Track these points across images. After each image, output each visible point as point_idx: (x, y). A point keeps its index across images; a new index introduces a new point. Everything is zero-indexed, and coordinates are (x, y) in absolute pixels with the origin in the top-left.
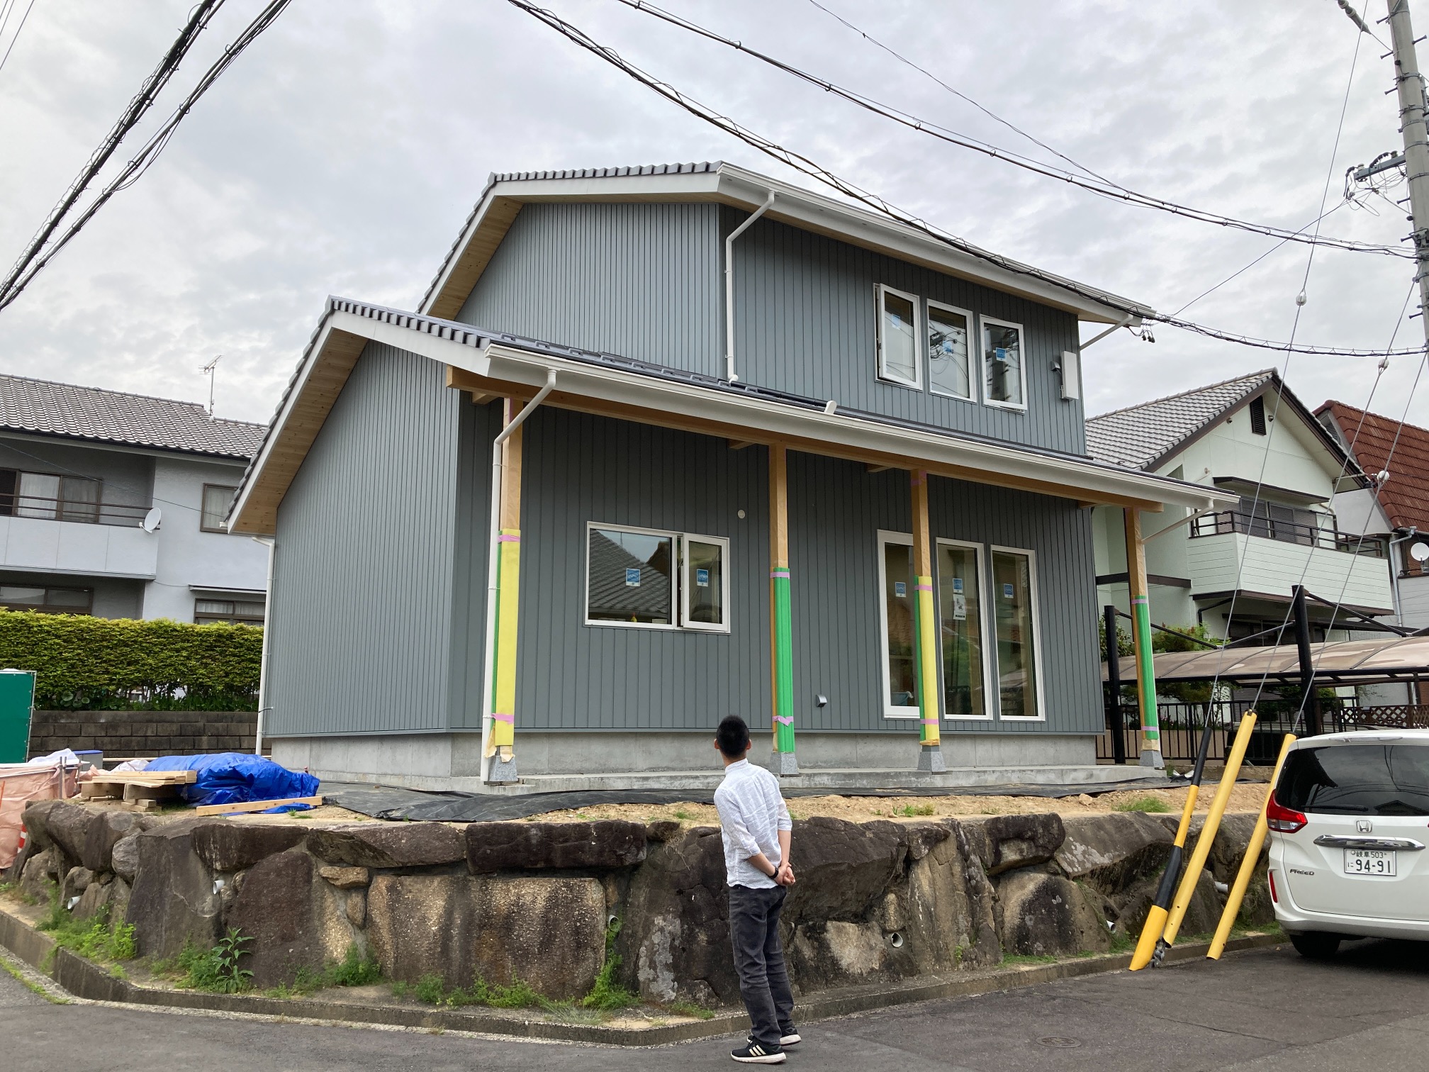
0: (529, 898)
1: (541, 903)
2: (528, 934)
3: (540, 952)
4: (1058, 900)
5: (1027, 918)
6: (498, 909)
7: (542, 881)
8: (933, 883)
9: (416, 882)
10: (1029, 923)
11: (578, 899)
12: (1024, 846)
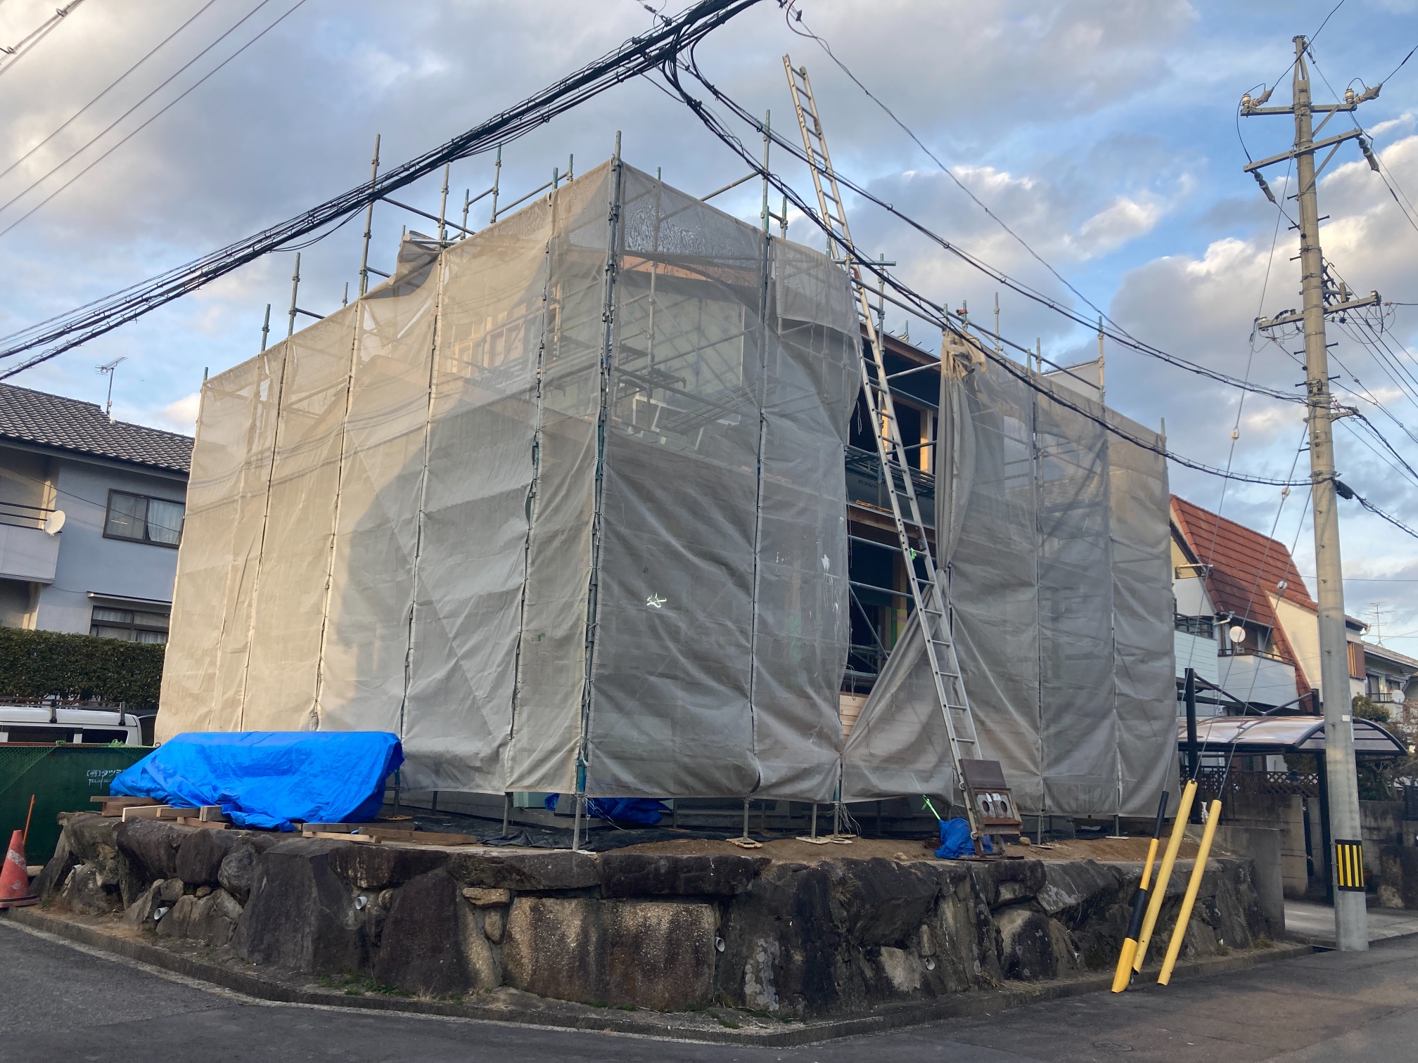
0: (654, 921)
1: (665, 926)
2: (654, 951)
3: (665, 968)
4: (1039, 934)
5: (1017, 948)
6: (627, 930)
7: (665, 905)
8: (955, 918)
9: (556, 904)
10: (1019, 953)
11: (696, 922)
12: (1017, 887)
